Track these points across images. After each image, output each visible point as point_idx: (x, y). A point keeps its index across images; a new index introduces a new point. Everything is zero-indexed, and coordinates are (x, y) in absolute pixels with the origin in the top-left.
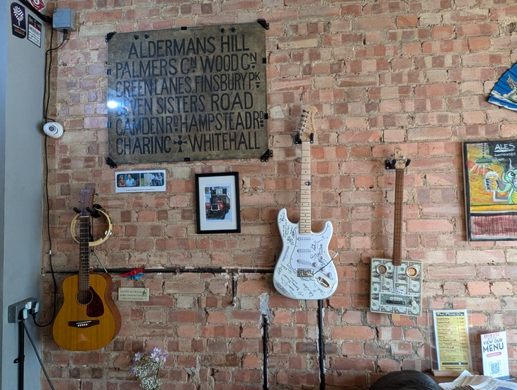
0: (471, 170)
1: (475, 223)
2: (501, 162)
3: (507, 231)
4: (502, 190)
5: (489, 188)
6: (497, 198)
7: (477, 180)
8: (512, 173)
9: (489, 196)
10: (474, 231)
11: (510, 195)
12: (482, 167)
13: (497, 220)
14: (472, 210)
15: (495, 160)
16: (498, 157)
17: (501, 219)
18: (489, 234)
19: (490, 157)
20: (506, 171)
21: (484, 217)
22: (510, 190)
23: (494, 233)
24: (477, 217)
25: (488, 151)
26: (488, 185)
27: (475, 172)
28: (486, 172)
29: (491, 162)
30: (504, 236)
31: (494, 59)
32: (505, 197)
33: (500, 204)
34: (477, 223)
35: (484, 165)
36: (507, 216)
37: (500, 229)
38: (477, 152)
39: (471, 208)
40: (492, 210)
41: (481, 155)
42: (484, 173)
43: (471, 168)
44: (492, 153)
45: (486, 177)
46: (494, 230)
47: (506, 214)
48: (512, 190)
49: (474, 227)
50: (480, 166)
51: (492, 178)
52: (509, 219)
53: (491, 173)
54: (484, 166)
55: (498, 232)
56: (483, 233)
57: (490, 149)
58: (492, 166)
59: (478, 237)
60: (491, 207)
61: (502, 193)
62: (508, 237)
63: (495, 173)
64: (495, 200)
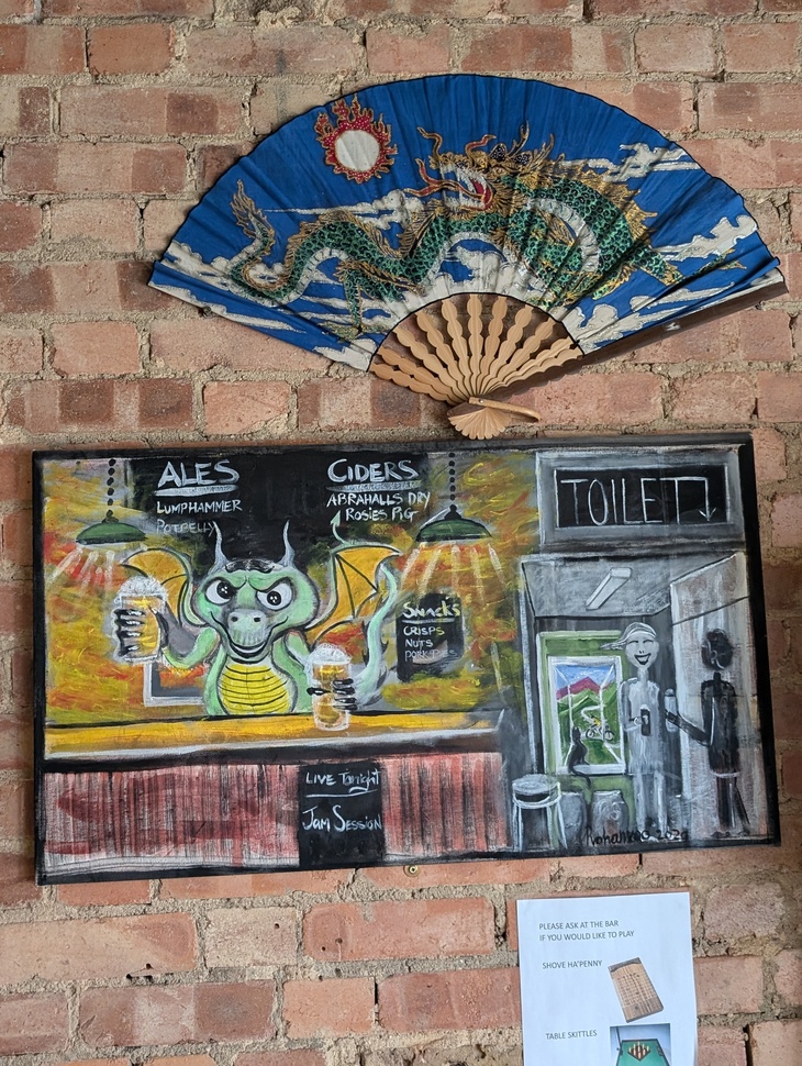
0: (57, 572)
1: (64, 803)
2: (183, 537)
3: (194, 834)
4: (179, 657)
5: (125, 651)
6: (157, 690)
7: (80, 615)
8: (224, 583)
9: (125, 685)
10: (58, 838)
11: (211, 677)
12: (102, 561)
13: (153, 786)
14: (56, 745)
15: (157, 532)
16: (170, 519)
17: (171, 782)
18: (120, 848)
19: (137, 516)
20: (198, 576)
21: (99, 777)
22: (210, 658)
23: (138, 846)
24: (71, 777)
25: (130, 491)
26: (122, 635)
27: (71, 580)
28: (118, 581)
29: (141, 537)
30: (181, 858)
31: (188, 111)
32: (189, 687)
33: (169, 717)
34: (71, 805)
35: (111, 553)
36: (197, 769)
37: (167, 826)
38: (83, 493)
39: (51, 739)
40: (135, 745)
41: (99, 510)
42: (108, 587)
43: (57, 562)
44: (146, 499)
45: (118, 604)
46: (138, 831)
47: (191, 760)
48: (221, 654)
49: (58, 823)
50: (93, 557)
51: (144, 604)
52: (204, 783)
53: (137, 583)
54: (110, 556)
55: (156, 842)
56: (92, 846)
57: (138, 484)
58: (140, 556)
59: (71, 863)
60: (129, 732)
61: (179, 668)
62: (198, 859)
63: (152, 584)
64: (150, 701)
